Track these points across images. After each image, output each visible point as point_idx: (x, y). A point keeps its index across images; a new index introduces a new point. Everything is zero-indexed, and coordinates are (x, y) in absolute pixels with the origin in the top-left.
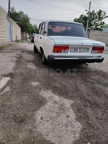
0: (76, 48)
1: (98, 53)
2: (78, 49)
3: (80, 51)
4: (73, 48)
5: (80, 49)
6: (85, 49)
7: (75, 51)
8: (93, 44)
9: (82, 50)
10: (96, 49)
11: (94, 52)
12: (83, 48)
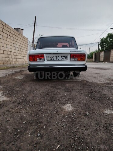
0: (52, 57)
1: (78, 60)
2: (55, 58)
3: (57, 59)
4: (49, 57)
5: (57, 57)
6: (63, 58)
7: (52, 60)
8: (71, 51)
9: (60, 58)
10: (75, 57)
11: (74, 60)
12: (60, 57)
